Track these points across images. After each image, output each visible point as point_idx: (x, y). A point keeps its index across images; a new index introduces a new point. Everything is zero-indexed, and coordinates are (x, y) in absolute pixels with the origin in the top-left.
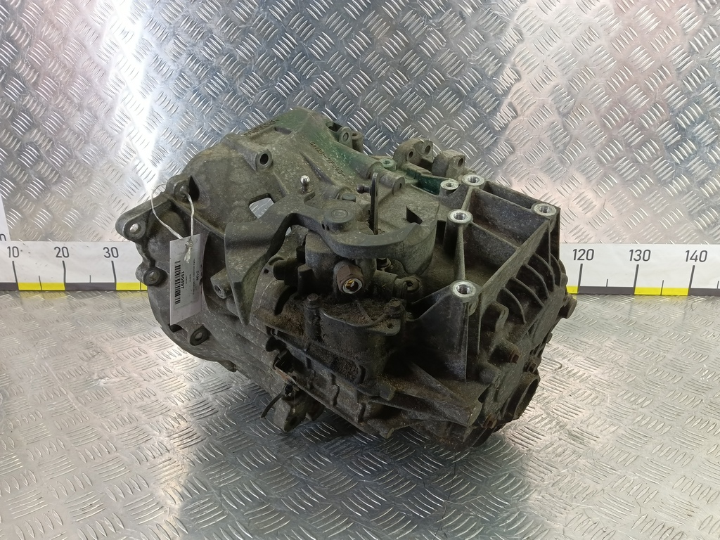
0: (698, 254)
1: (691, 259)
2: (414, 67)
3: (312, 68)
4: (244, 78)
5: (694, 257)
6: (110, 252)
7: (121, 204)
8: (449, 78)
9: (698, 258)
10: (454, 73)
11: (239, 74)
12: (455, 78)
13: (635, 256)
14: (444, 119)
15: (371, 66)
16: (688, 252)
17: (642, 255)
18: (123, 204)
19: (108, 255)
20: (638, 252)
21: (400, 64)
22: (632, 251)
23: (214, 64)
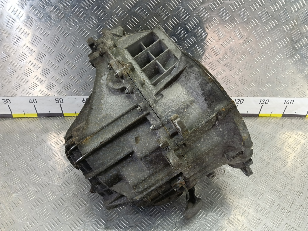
0: (290, 101)
1: (286, 103)
2: (163, 15)
3: (104, 14)
4: (65, 18)
5: (288, 103)
6: (6, 101)
7: (7, 80)
8: (181, 22)
9: (290, 103)
10: (185, 19)
11: (62, 16)
12: (185, 22)
13: (262, 102)
14: (178, 42)
15: (139, 14)
16: (286, 100)
17: (265, 102)
18: (8, 80)
19: (5, 103)
20: (264, 100)
21: (155, 13)
22: (261, 100)
23: (47, 11)
